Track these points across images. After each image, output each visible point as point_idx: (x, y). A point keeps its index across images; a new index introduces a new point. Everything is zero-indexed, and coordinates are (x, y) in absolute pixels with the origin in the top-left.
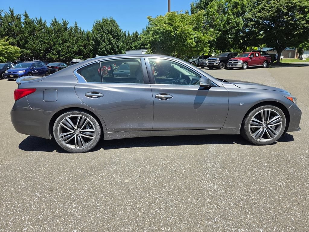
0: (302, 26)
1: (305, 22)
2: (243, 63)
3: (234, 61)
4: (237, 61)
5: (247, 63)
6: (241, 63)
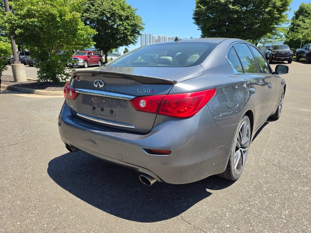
0: (122, 32)
1: (124, 29)
2: (84, 62)
3: (74, 59)
4: (78, 59)
5: (87, 61)
6: (82, 62)
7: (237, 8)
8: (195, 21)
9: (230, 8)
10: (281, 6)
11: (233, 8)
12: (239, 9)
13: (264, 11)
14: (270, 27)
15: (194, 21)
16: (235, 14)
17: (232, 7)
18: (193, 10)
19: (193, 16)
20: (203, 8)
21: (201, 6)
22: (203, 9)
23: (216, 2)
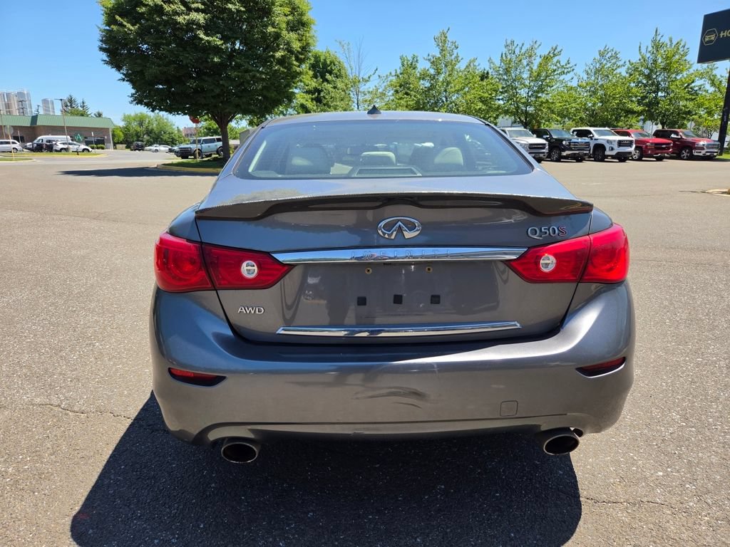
7: (217, 41)
8: (108, 56)
9: (202, 39)
10: (300, 50)
11: (207, 41)
12: (222, 45)
13: (273, 56)
14: (288, 91)
15: (104, 56)
16: (215, 55)
17: (207, 38)
18: (99, 28)
19: (100, 44)
20: (131, 28)
21: (125, 23)
22: (129, 29)
23: (163, 20)
